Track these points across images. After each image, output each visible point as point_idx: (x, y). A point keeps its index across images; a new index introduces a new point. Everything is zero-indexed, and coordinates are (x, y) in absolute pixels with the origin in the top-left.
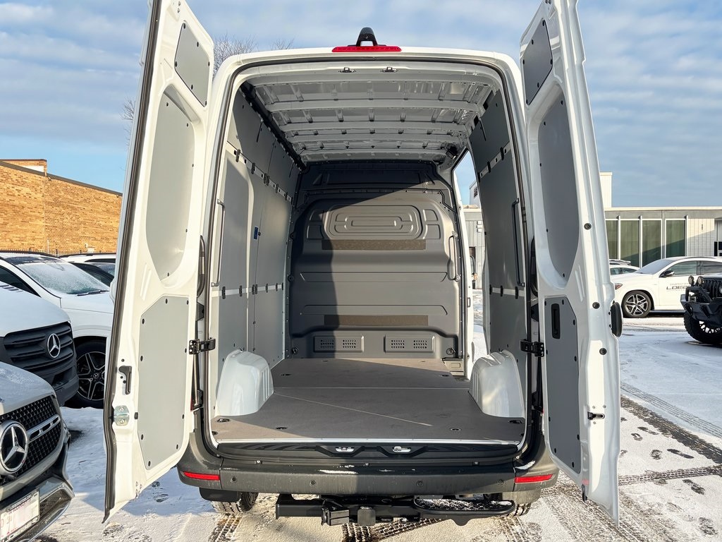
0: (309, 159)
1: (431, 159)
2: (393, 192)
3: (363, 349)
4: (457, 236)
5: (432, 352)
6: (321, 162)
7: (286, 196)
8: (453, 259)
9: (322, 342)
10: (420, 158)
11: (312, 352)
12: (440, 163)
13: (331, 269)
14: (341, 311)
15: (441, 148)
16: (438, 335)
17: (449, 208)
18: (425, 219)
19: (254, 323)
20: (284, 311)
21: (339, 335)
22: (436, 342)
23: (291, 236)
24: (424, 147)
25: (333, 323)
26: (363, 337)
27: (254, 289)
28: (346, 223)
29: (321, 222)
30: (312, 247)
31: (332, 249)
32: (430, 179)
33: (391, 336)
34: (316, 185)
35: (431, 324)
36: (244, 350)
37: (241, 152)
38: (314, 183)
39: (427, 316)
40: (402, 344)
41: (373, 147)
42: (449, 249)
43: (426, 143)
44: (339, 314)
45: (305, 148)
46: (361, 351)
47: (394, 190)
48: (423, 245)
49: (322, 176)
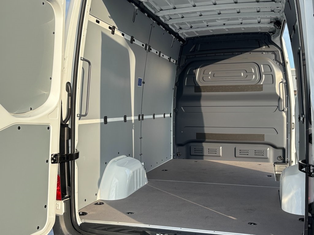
0: (187, 36)
1: (267, 31)
2: (241, 54)
3: (221, 154)
4: (285, 81)
5: (267, 158)
6: (195, 37)
7: (170, 59)
8: (282, 97)
9: (195, 150)
10: (259, 31)
11: (189, 156)
12: (273, 34)
13: (200, 104)
14: (207, 131)
15: (271, 22)
16: (271, 148)
17: (280, 63)
18: (263, 71)
19: (141, 138)
20: (172, 130)
21: (206, 146)
22: (270, 151)
23: (176, 84)
24: (259, 22)
25: (202, 138)
26: (221, 148)
27: (141, 117)
28: (210, 75)
29: (194, 75)
30: (189, 91)
31: (200, 91)
32: (267, 45)
33: (239, 147)
34: (191, 52)
35: (266, 140)
36: (129, 155)
37: (116, 27)
38: (190, 51)
39: (264, 135)
40: (247, 152)
41: (224, 24)
42: (280, 90)
43: (259, 19)
44: (206, 132)
45: (181, 28)
46: (220, 156)
47: (242, 53)
48: (261, 88)
49: (196, 46)
